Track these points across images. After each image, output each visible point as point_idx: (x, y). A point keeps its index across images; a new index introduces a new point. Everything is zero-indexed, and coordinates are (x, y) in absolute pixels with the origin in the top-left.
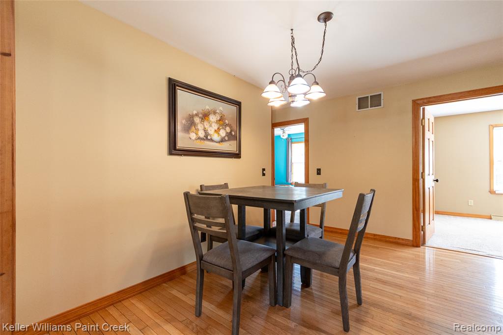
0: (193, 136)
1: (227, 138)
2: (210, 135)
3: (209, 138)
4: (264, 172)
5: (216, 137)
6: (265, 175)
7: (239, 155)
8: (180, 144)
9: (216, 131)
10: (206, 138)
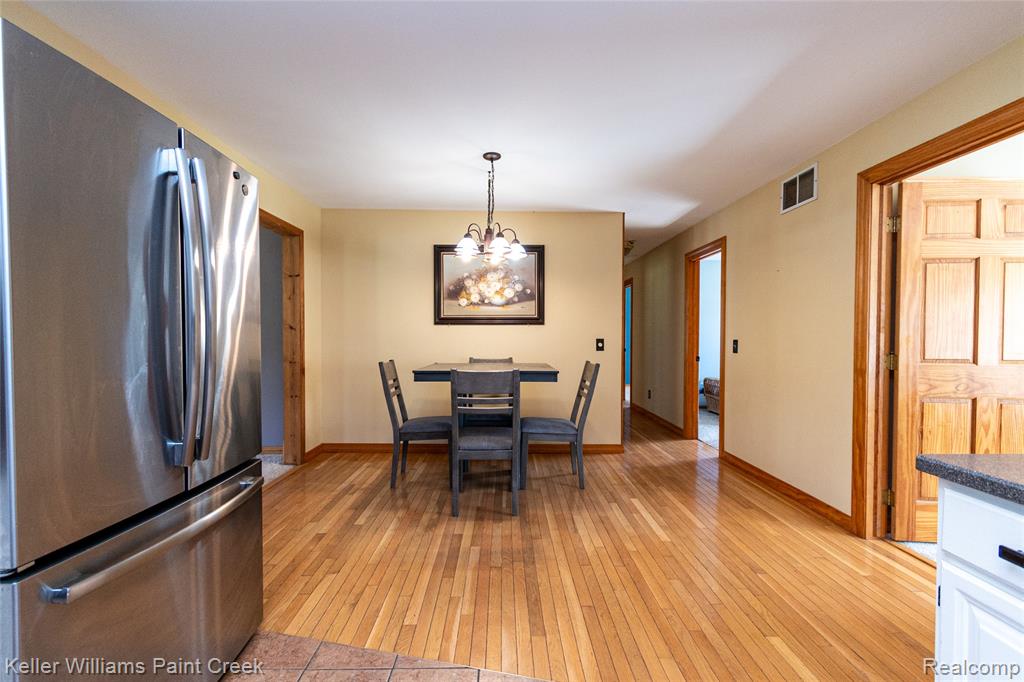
0: (463, 302)
1: (516, 299)
2: (489, 298)
3: (486, 301)
4: (600, 345)
5: (498, 300)
6: (602, 349)
7: (539, 320)
8: (446, 312)
9: (497, 292)
10: (482, 302)
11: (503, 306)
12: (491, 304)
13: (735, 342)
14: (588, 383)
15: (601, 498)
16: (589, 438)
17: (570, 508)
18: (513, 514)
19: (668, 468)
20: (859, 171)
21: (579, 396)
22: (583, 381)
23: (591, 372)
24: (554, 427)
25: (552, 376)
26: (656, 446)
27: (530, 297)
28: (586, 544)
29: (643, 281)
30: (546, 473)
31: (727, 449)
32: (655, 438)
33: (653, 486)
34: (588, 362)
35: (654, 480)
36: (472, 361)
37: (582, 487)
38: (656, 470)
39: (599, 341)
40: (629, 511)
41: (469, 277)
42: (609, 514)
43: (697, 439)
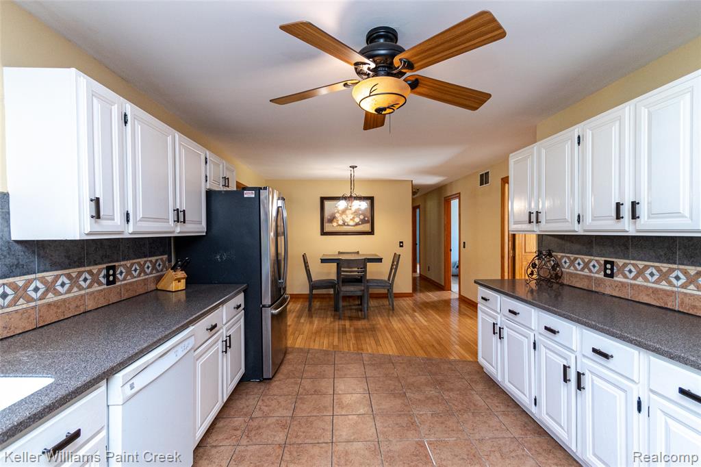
0: (335, 224)
1: (360, 223)
2: (347, 222)
3: (346, 224)
4: (401, 244)
5: (352, 223)
6: (402, 246)
7: (372, 233)
8: (326, 230)
9: (351, 219)
10: (344, 224)
11: (354, 226)
12: (348, 225)
13: (464, 243)
14: (395, 263)
15: (402, 313)
16: (396, 290)
17: (388, 316)
18: (364, 319)
19: (433, 302)
20: (502, 177)
21: (391, 269)
22: (393, 262)
23: (397, 258)
24: (380, 283)
25: (380, 260)
26: (430, 294)
27: (367, 222)
28: (395, 326)
29: (425, 207)
30: (377, 305)
31: (462, 294)
32: (430, 291)
33: (425, 309)
34: (395, 254)
35: (425, 307)
36: (340, 253)
37: (393, 310)
38: (427, 303)
39: (401, 242)
40: (413, 317)
41: (338, 212)
42: (405, 318)
43: (450, 290)
